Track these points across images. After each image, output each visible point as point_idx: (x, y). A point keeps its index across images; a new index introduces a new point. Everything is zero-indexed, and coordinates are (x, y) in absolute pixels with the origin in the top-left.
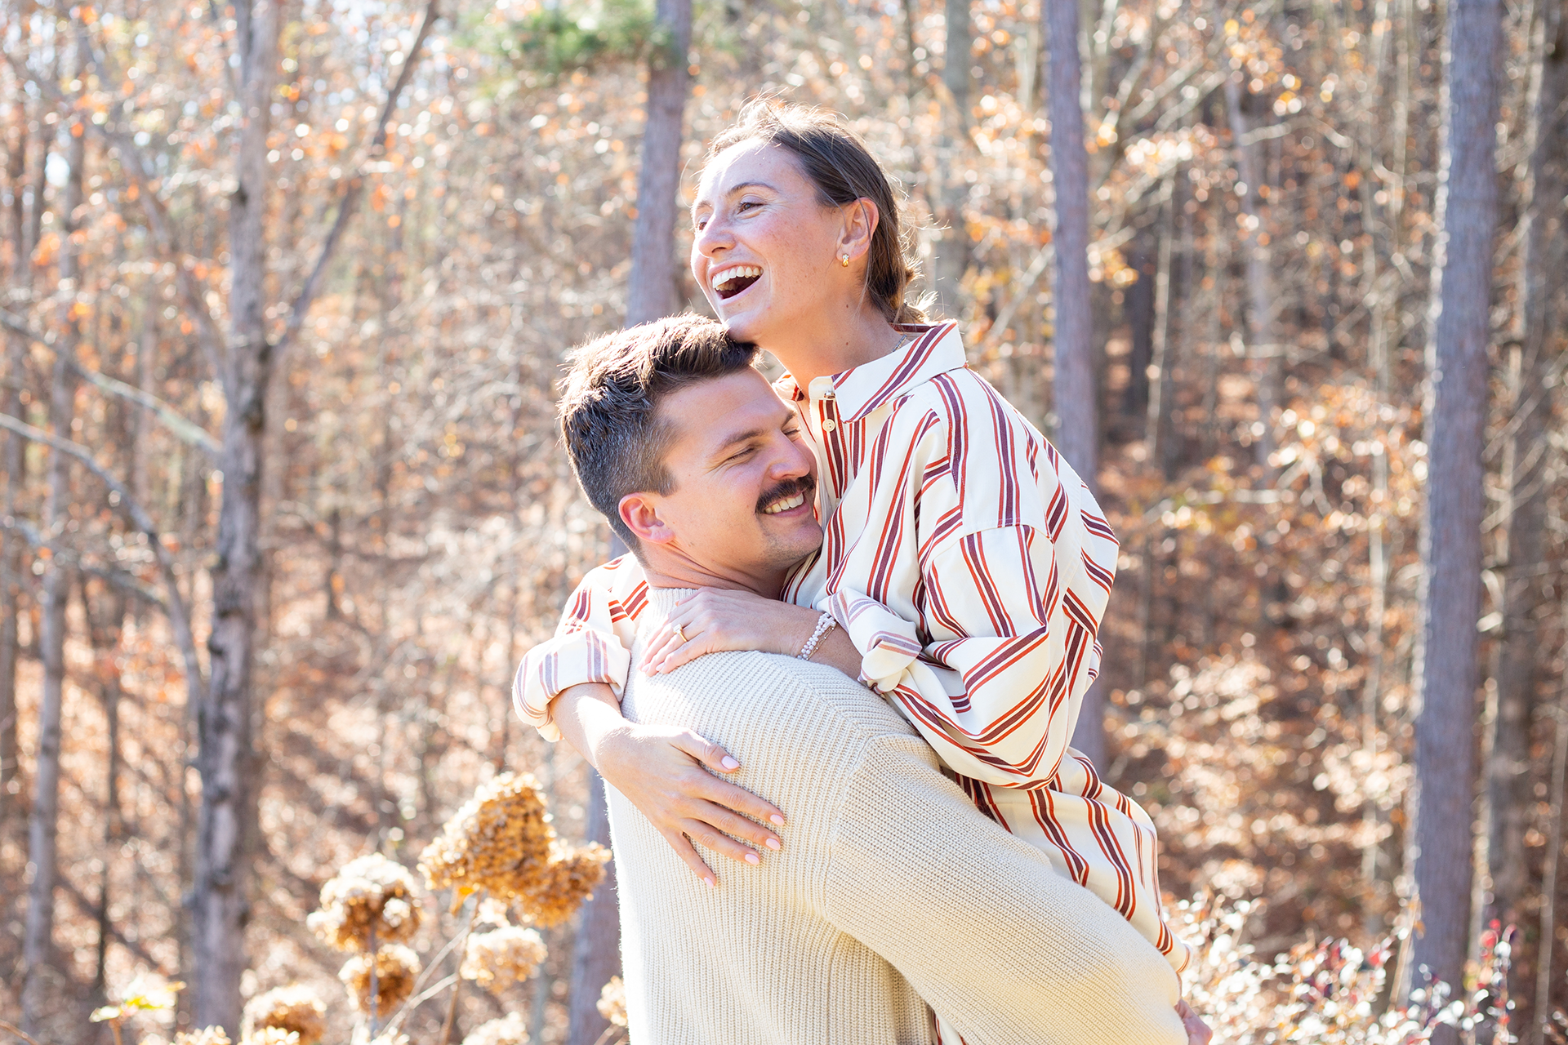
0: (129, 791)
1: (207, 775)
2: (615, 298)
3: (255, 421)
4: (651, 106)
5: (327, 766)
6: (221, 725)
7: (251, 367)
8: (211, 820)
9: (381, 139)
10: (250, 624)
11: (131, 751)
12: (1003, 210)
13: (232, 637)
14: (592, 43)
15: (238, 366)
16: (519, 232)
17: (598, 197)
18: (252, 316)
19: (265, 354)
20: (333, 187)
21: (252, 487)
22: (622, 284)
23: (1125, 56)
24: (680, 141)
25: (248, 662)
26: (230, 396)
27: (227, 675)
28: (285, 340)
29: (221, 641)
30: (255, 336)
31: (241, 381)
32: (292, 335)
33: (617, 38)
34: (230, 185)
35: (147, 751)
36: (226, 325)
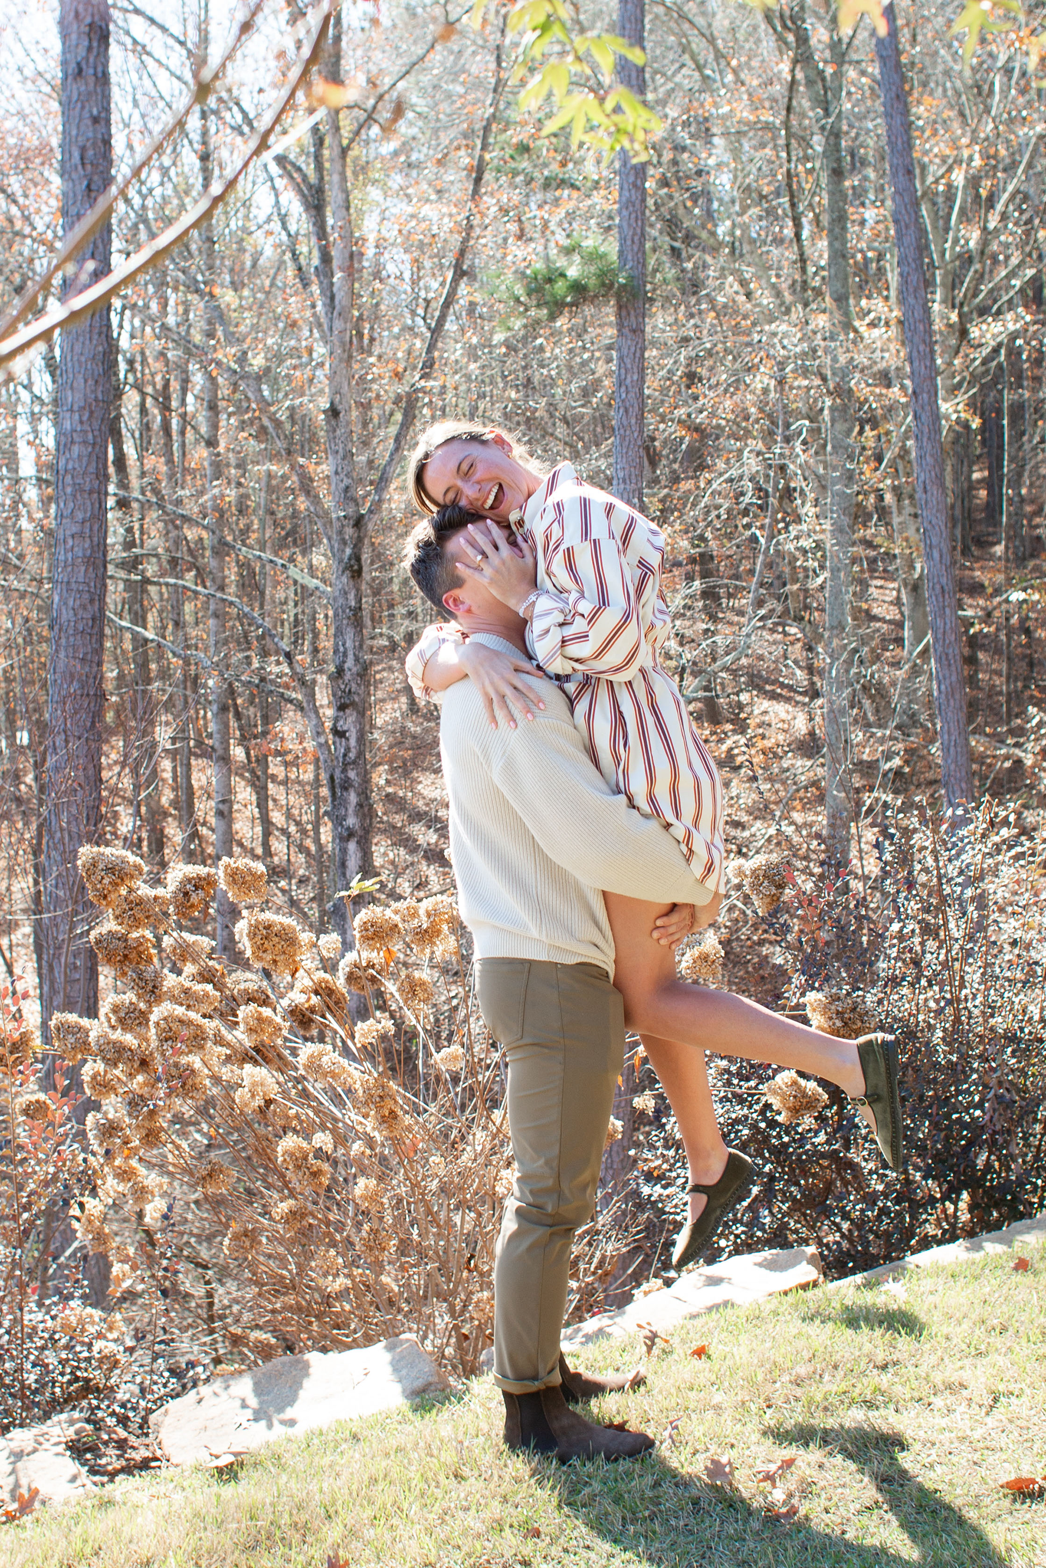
0: (279, 846)
1: (338, 821)
2: (603, 464)
3: (355, 570)
4: (620, 326)
5: (417, 816)
6: (346, 785)
7: (349, 531)
8: (344, 851)
9: (429, 364)
10: (362, 713)
11: (277, 817)
12: (885, 379)
13: (349, 723)
14: (578, 288)
15: (340, 533)
16: (530, 422)
17: (586, 393)
18: (347, 496)
19: (359, 522)
20: (398, 400)
21: (356, 617)
22: (606, 455)
23: (966, 259)
24: (643, 349)
25: (361, 738)
26: (336, 554)
27: (348, 749)
28: (371, 511)
29: (341, 725)
30: (351, 510)
31: (344, 542)
32: (377, 506)
33: (592, 282)
34: (324, 403)
35: (289, 816)
36: (328, 502)
